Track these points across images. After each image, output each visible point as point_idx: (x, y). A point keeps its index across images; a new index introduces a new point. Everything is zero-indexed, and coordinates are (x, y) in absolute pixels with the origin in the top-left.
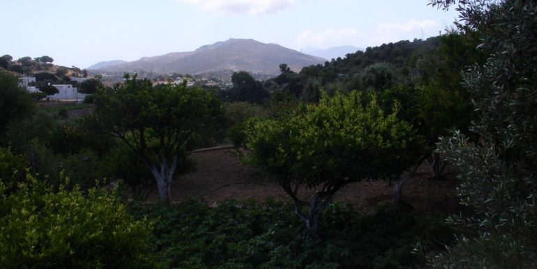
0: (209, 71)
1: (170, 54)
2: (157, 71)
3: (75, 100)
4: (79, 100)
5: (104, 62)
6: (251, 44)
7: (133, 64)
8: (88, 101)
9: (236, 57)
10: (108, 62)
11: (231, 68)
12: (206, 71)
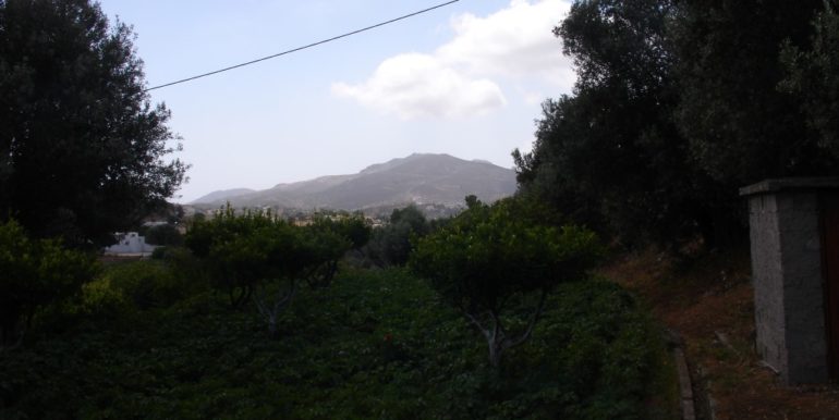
0: (380, 204)
1: (319, 179)
2: (300, 205)
3: (139, 255)
4: (145, 255)
5: (219, 193)
6: (445, 160)
7: (265, 194)
8: (157, 255)
9: (423, 183)
10: (228, 191)
11: (414, 199)
12: (374, 205)
